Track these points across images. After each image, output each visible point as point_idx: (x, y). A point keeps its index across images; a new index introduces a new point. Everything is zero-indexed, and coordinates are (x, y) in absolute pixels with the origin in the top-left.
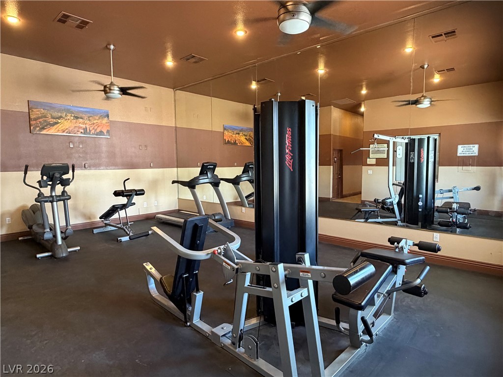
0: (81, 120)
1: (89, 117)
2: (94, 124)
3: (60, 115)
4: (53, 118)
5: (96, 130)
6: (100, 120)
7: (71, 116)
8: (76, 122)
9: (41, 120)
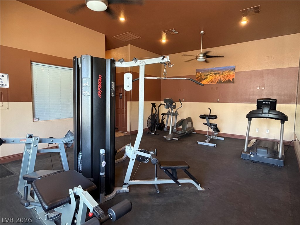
0: (218, 75)
1: (222, 72)
2: (225, 76)
3: (208, 74)
4: (205, 76)
5: (226, 79)
6: (229, 73)
7: (213, 73)
8: (215, 76)
9: (199, 78)
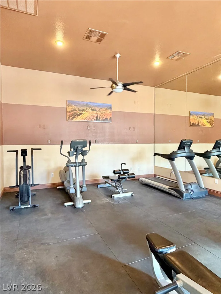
0: (95, 112)
1: (100, 109)
2: (102, 114)
3: (83, 108)
4: (79, 111)
5: (103, 118)
6: (106, 111)
8: (92, 113)
9: (73, 112)
